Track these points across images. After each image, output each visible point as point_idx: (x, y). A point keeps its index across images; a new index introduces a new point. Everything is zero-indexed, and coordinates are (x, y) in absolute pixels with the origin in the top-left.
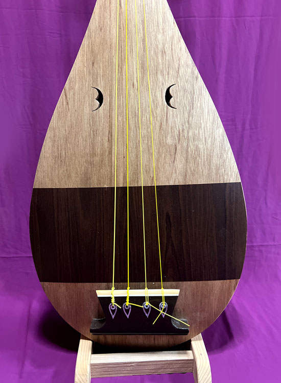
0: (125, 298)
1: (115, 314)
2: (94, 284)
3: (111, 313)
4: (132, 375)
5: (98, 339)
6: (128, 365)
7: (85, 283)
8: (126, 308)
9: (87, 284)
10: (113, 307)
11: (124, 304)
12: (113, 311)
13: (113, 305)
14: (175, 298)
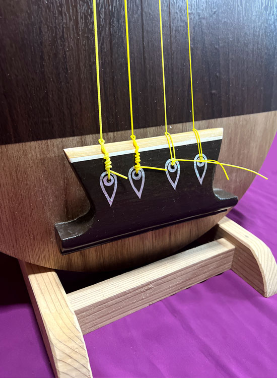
0: (132, 156)
1: (113, 196)
2: (49, 141)
3: (107, 195)
4: (147, 305)
5: (69, 263)
6: (142, 290)
7: (28, 143)
8: (135, 178)
9: (33, 143)
10: (109, 181)
11: (131, 170)
12: (110, 190)
13: (110, 177)
14: (218, 142)
